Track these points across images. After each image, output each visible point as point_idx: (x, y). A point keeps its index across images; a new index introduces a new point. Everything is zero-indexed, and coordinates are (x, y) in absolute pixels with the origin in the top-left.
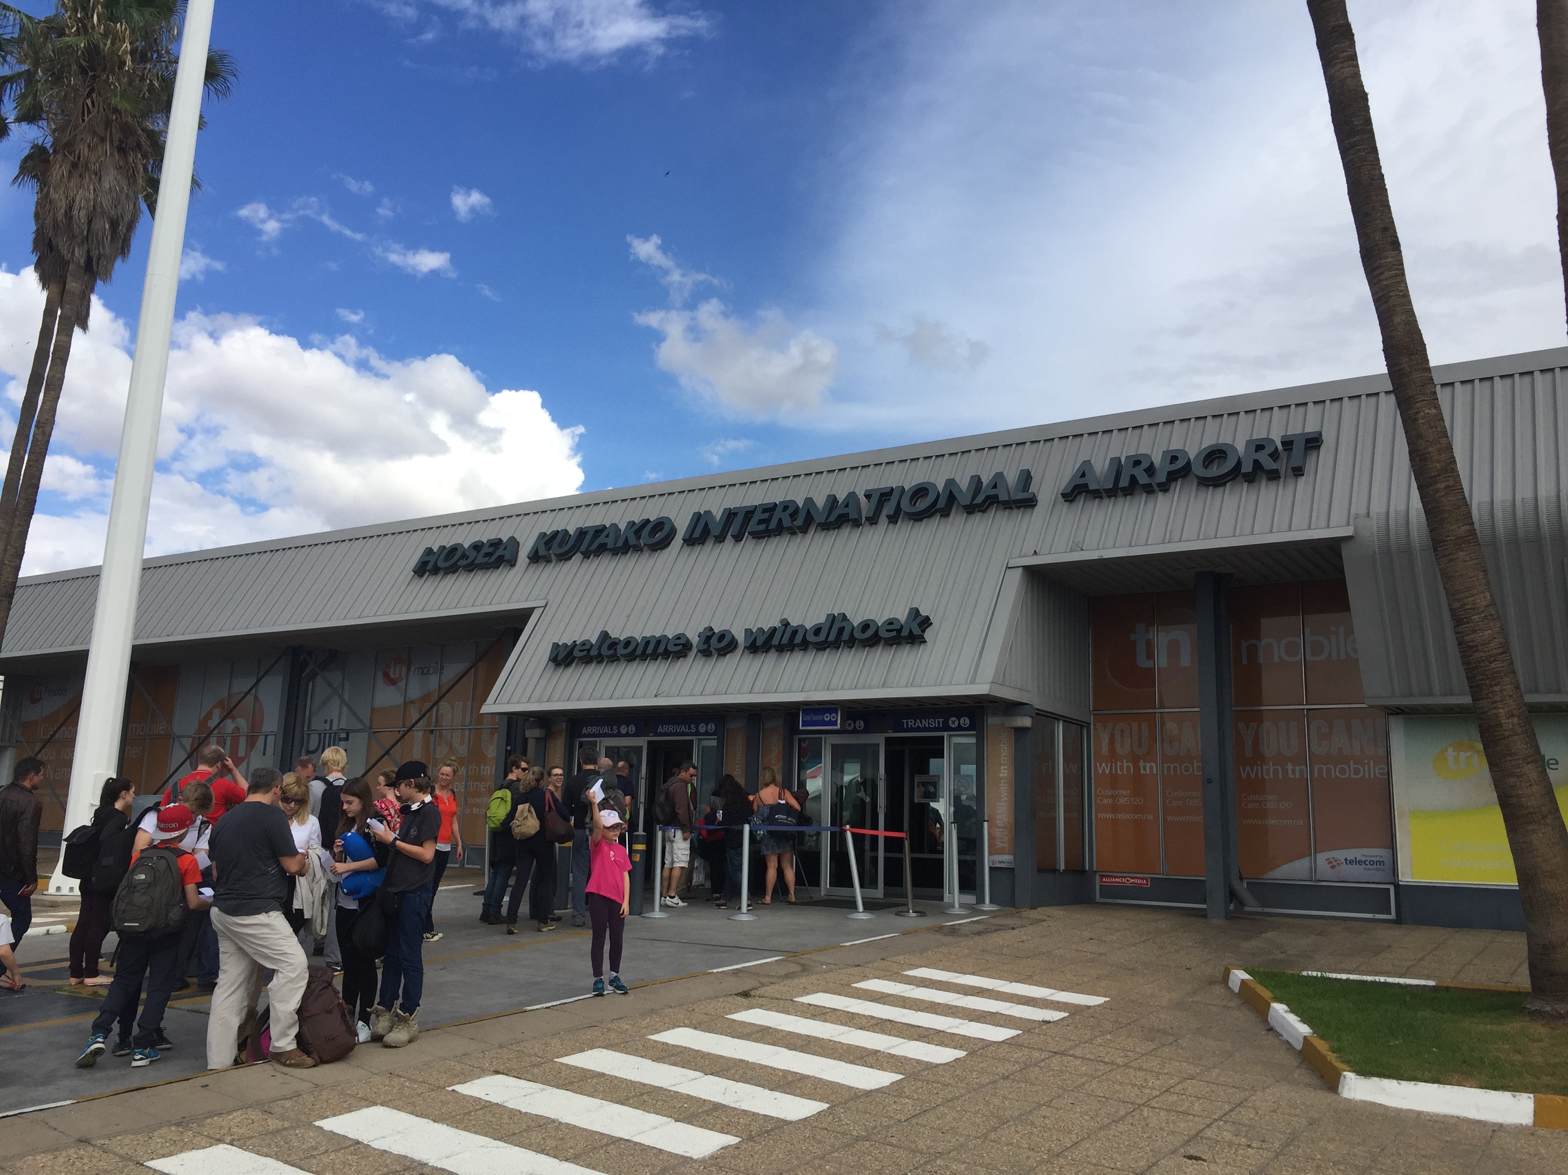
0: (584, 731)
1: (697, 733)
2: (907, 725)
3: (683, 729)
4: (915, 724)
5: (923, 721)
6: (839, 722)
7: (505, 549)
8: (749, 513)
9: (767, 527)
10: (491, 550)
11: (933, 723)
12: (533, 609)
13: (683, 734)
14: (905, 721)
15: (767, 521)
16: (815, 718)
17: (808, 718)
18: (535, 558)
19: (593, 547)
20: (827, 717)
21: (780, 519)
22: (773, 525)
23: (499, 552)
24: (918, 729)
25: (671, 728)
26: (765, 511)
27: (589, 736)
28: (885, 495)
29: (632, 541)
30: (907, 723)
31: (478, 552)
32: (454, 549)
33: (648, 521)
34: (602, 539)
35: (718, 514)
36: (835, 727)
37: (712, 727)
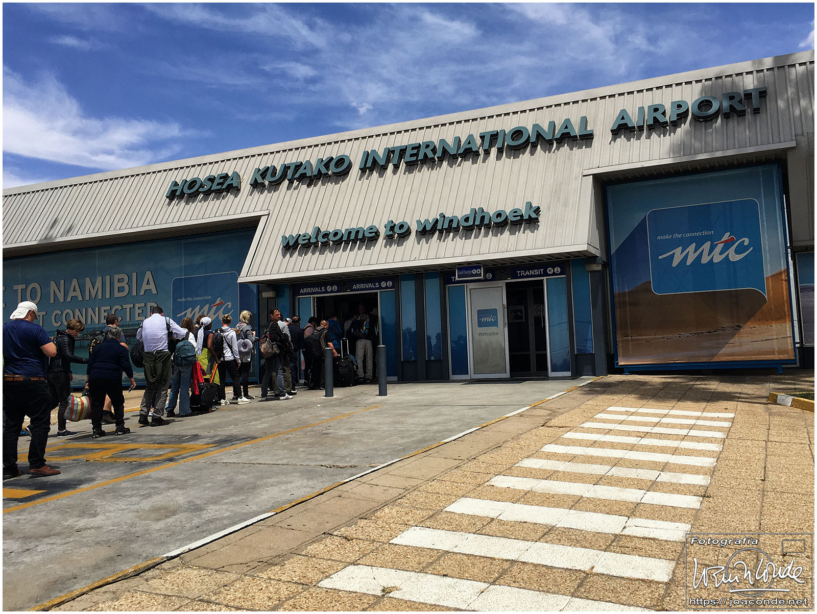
0: (302, 291)
1: (380, 288)
2: (520, 275)
3: (370, 285)
4: (525, 274)
5: (530, 271)
6: (482, 274)
7: (232, 179)
8: (403, 151)
9: (417, 159)
10: (222, 180)
11: (537, 272)
12: (261, 216)
13: (371, 289)
14: (519, 272)
15: (417, 155)
16: (466, 273)
17: (461, 273)
18: (256, 185)
19: (297, 176)
20: (474, 272)
21: (425, 154)
22: (421, 157)
23: (228, 182)
24: (528, 276)
25: (362, 286)
26: (413, 148)
27: (305, 294)
28: (494, 136)
29: (324, 171)
30: (520, 273)
31: (213, 183)
32: (193, 182)
33: (332, 158)
34: (301, 171)
35: (381, 153)
36: (480, 277)
37: (390, 283)
